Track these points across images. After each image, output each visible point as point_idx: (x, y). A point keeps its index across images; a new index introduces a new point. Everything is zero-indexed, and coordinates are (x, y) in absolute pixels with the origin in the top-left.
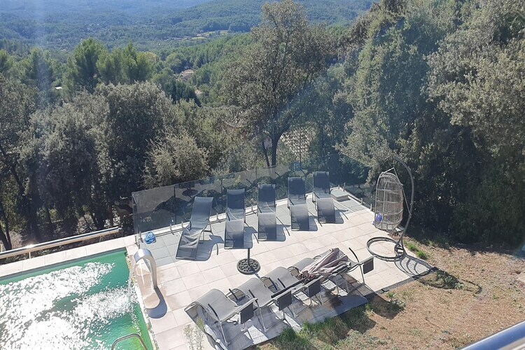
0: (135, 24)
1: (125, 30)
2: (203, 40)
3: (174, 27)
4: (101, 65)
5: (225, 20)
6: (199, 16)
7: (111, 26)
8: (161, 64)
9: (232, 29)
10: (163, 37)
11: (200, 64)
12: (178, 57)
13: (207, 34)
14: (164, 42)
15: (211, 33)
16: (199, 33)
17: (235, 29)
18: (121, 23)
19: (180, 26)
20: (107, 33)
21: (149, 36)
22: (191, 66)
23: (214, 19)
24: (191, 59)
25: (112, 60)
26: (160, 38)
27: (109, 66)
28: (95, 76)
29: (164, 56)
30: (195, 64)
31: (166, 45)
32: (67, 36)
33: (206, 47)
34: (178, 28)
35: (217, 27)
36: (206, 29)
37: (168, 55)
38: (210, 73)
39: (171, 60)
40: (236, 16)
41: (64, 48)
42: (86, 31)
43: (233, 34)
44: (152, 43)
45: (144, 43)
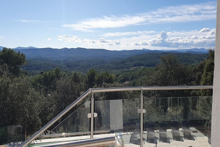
0: (107, 64)
1: (104, 66)
2: (133, 70)
3: (122, 65)
4: (96, 78)
5: (142, 62)
6: (132, 61)
7: (99, 64)
8: (116, 79)
9: (146, 66)
10: (117, 69)
11: (132, 79)
12: (123, 76)
13: (135, 68)
14: (117, 71)
15: (137, 67)
16: (132, 67)
17: (147, 66)
18: (102, 63)
19: (124, 64)
20: (97, 67)
21: (112, 68)
22: (128, 80)
23: (138, 62)
24: (128, 77)
25: (100, 76)
26: (116, 69)
27: (99, 78)
28: (94, 82)
29: (118, 76)
30: (130, 79)
31: (119, 71)
32: (83, 68)
33: (135, 73)
34: (124, 65)
35: (139, 65)
36: (135, 66)
37: (119, 75)
38: (136, 83)
39: (120, 78)
40: (147, 60)
41: (82, 72)
42: (90, 66)
43: (146, 68)
44: (113, 71)
45: (110, 71)
